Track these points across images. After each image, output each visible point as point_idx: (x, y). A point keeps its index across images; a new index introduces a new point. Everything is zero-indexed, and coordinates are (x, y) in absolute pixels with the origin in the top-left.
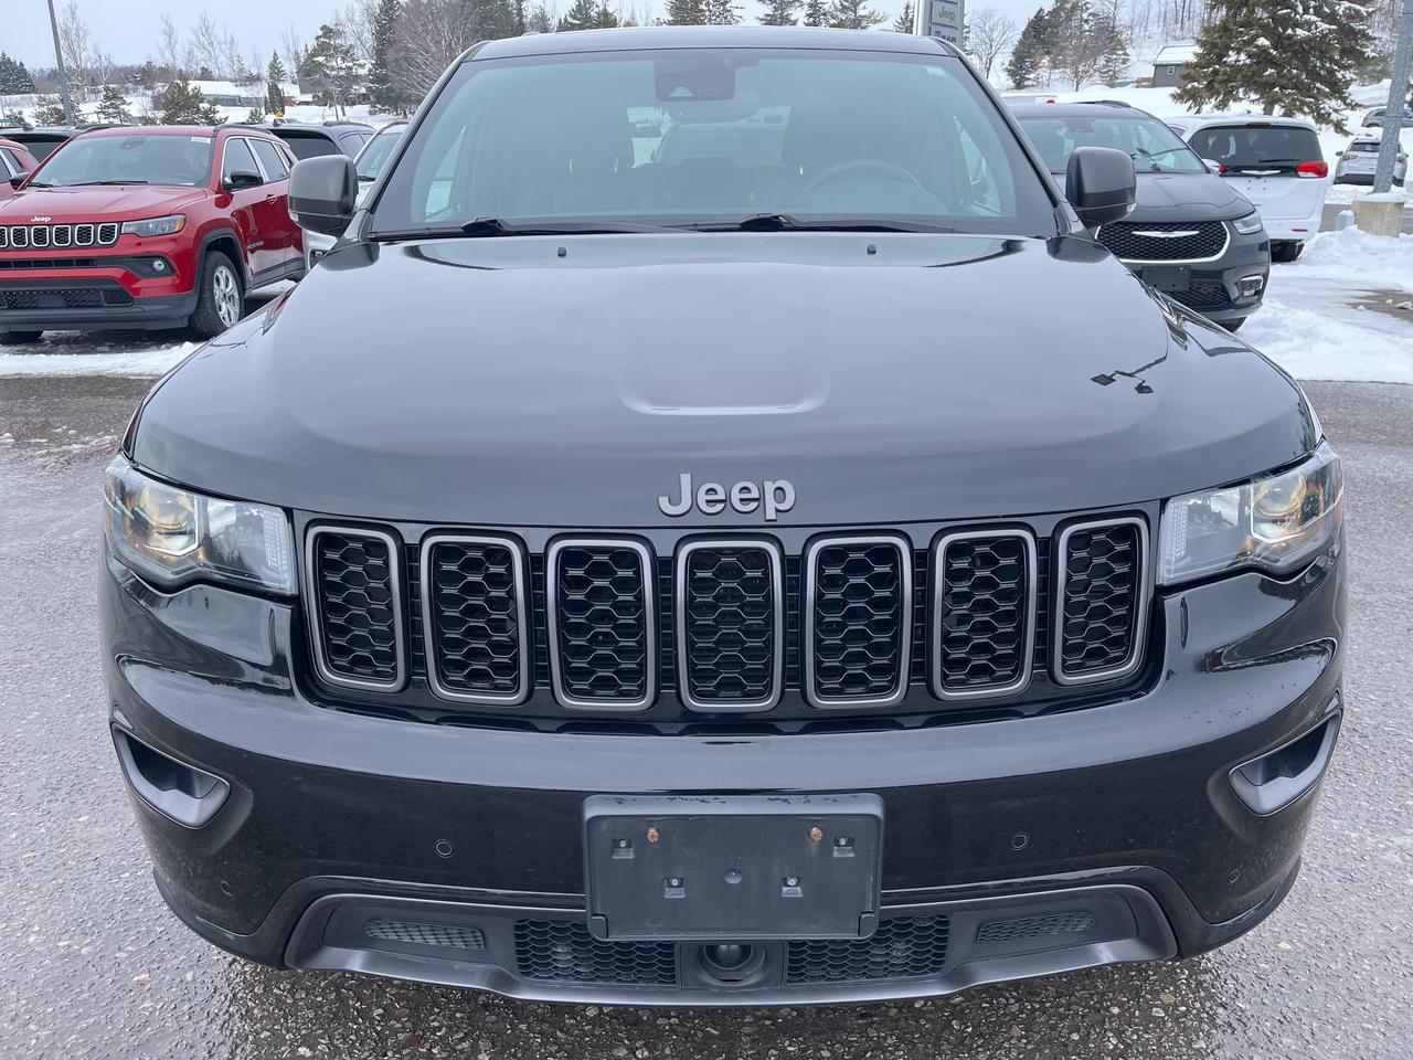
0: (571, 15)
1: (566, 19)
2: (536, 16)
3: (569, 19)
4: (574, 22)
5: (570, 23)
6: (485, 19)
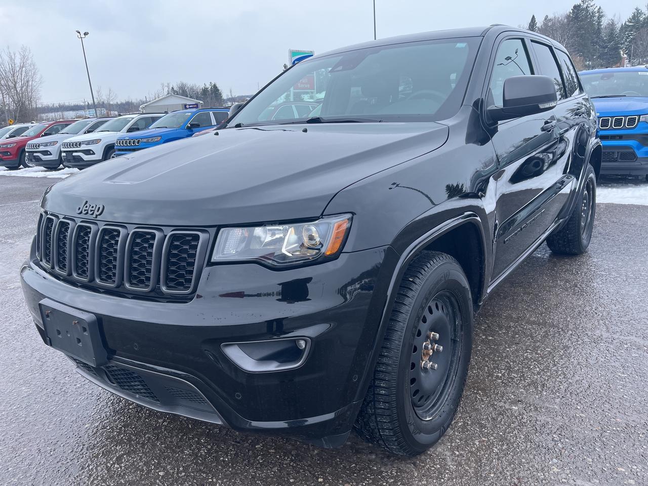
0: (629, 21)
1: (625, 24)
2: (609, 24)
3: (627, 23)
4: (630, 24)
5: (628, 25)
6: (579, 29)
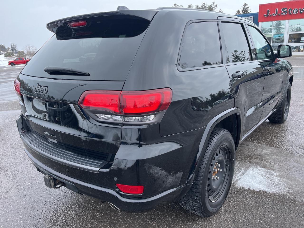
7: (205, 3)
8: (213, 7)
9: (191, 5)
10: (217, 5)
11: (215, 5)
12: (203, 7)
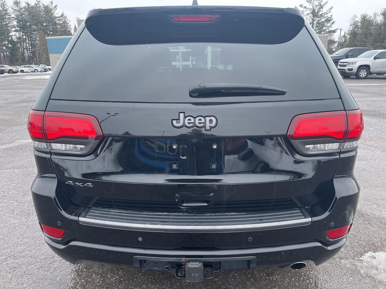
7: (39, 2)
8: (52, 8)
9: (18, 1)
10: (56, 6)
11: (54, 5)
12: (36, 6)
